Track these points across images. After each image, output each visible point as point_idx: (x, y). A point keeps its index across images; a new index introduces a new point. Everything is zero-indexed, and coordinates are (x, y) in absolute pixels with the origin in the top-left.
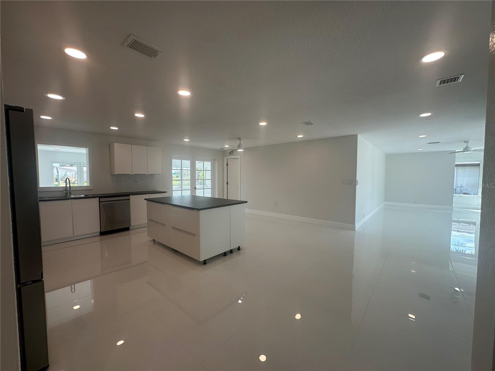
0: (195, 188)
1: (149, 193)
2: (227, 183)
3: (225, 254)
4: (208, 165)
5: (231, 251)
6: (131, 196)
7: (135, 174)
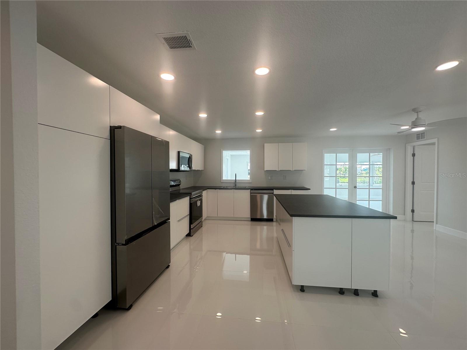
0: (355, 187)
1: (291, 189)
2: (413, 183)
3: (342, 291)
4: (378, 158)
5: (356, 293)
6: (274, 190)
7: (280, 170)
